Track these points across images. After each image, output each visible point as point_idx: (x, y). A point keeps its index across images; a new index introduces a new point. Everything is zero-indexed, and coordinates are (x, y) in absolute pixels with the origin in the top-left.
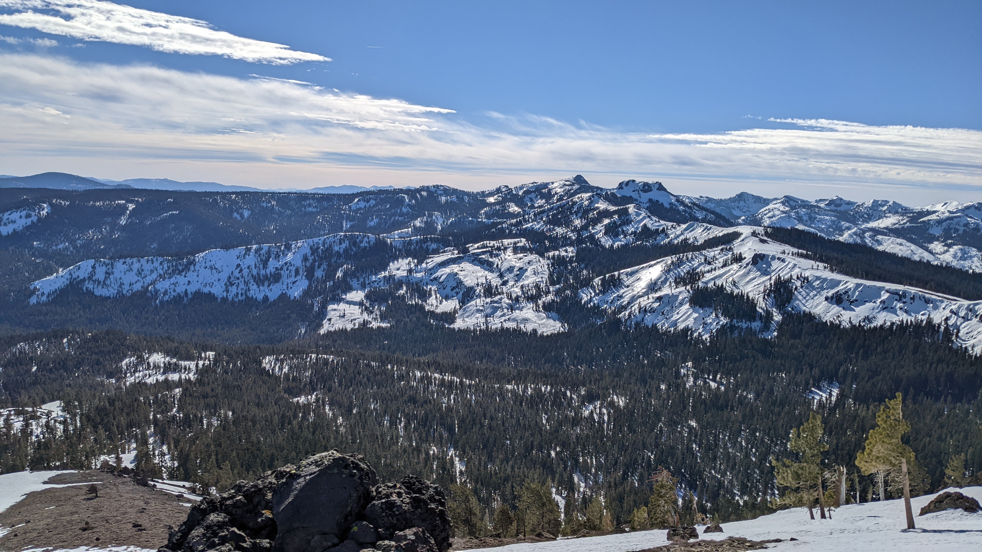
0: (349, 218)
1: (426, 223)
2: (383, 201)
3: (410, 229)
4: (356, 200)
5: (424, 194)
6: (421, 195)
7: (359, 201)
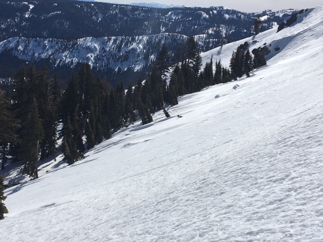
0: (165, 25)
1: (215, 31)
2: (188, 15)
3: (205, 35)
4: (170, 13)
5: (215, 12)
6: (213, 13)
7: (172, 13)
